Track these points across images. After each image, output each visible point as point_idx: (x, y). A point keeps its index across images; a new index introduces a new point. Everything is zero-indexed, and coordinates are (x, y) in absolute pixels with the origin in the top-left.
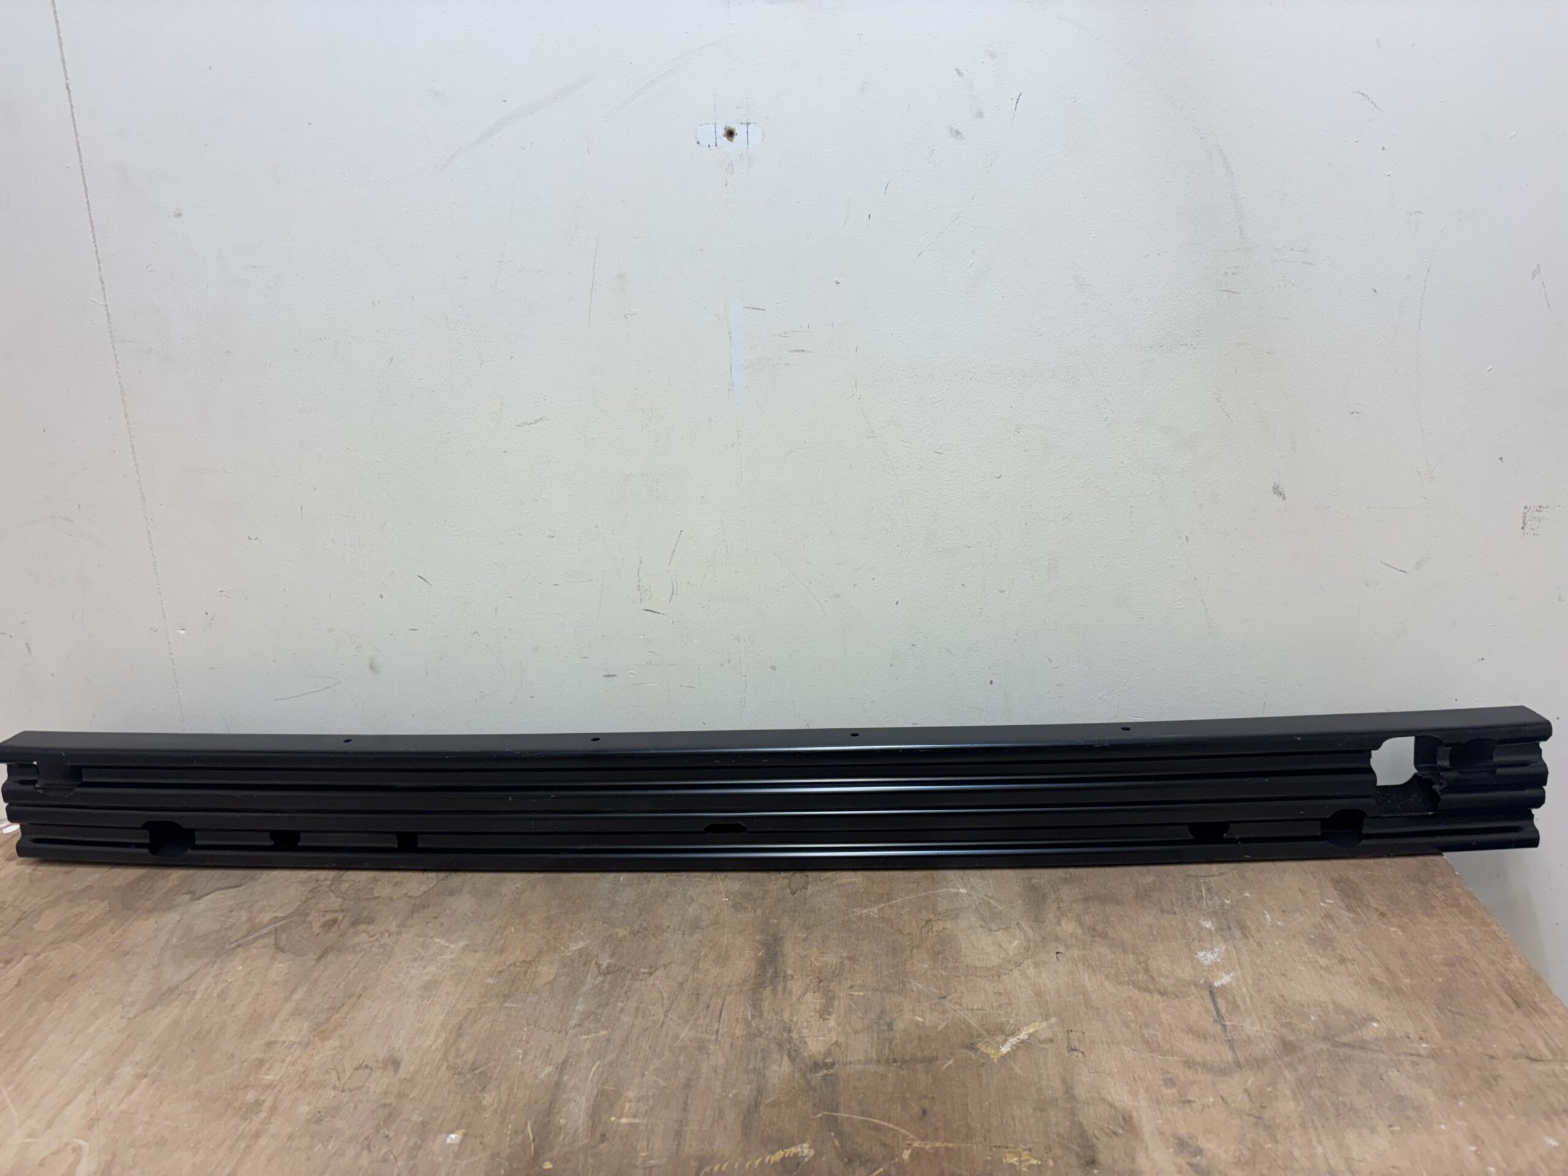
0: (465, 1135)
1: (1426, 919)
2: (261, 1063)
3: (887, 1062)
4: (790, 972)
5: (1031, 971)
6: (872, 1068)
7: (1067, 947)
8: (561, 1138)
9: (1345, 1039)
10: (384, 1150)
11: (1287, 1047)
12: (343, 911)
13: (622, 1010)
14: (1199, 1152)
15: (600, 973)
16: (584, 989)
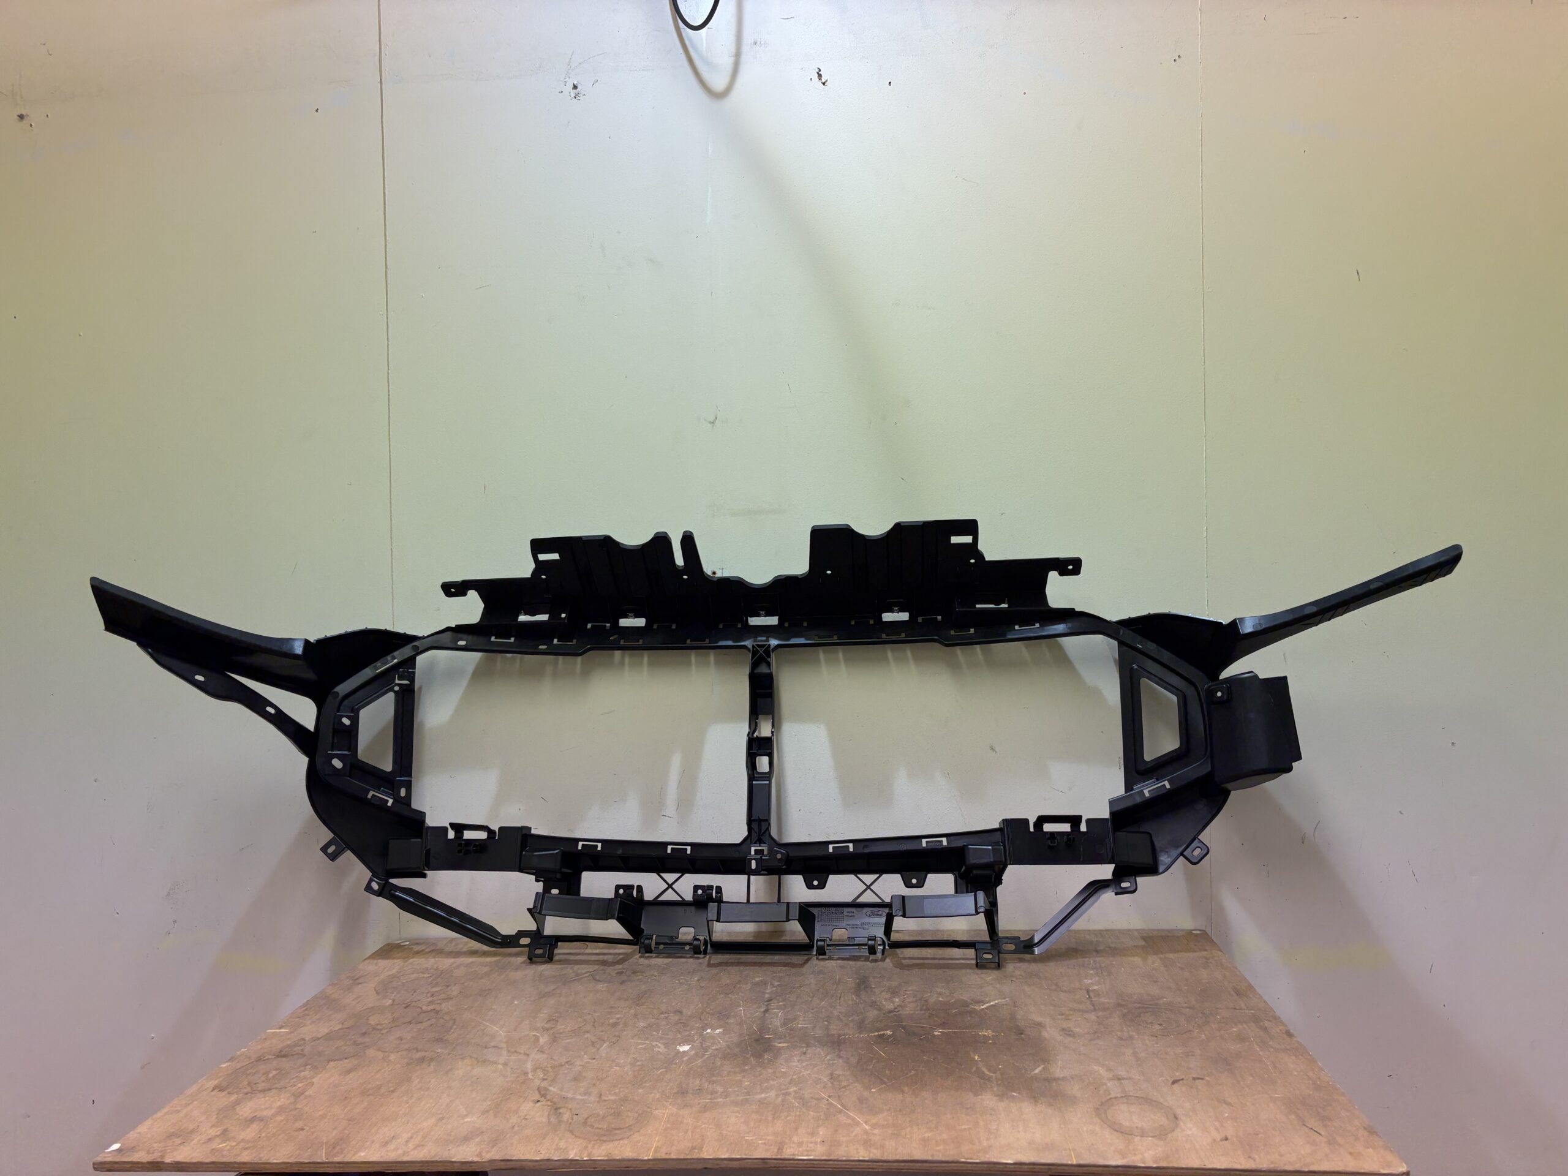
0: (724, 1030)
1: (1204, 970)
2: (611, 1013)
3: (925, 1010)
4: (873, 986)
5: (998, 986)
6: (918, 1012)
7: (1017, 979)
8: (771, 1030)
9: (1147, 1003)
10: (687, 1033)
11: (1119, 1005)
12: (624, 969)
13: (789, 997)
14: (1072, 1031)
15: (773, 987)
16: (767, 991)
